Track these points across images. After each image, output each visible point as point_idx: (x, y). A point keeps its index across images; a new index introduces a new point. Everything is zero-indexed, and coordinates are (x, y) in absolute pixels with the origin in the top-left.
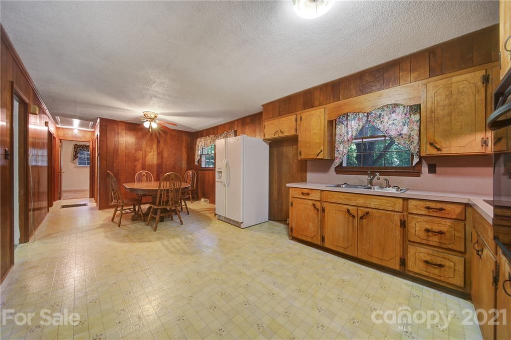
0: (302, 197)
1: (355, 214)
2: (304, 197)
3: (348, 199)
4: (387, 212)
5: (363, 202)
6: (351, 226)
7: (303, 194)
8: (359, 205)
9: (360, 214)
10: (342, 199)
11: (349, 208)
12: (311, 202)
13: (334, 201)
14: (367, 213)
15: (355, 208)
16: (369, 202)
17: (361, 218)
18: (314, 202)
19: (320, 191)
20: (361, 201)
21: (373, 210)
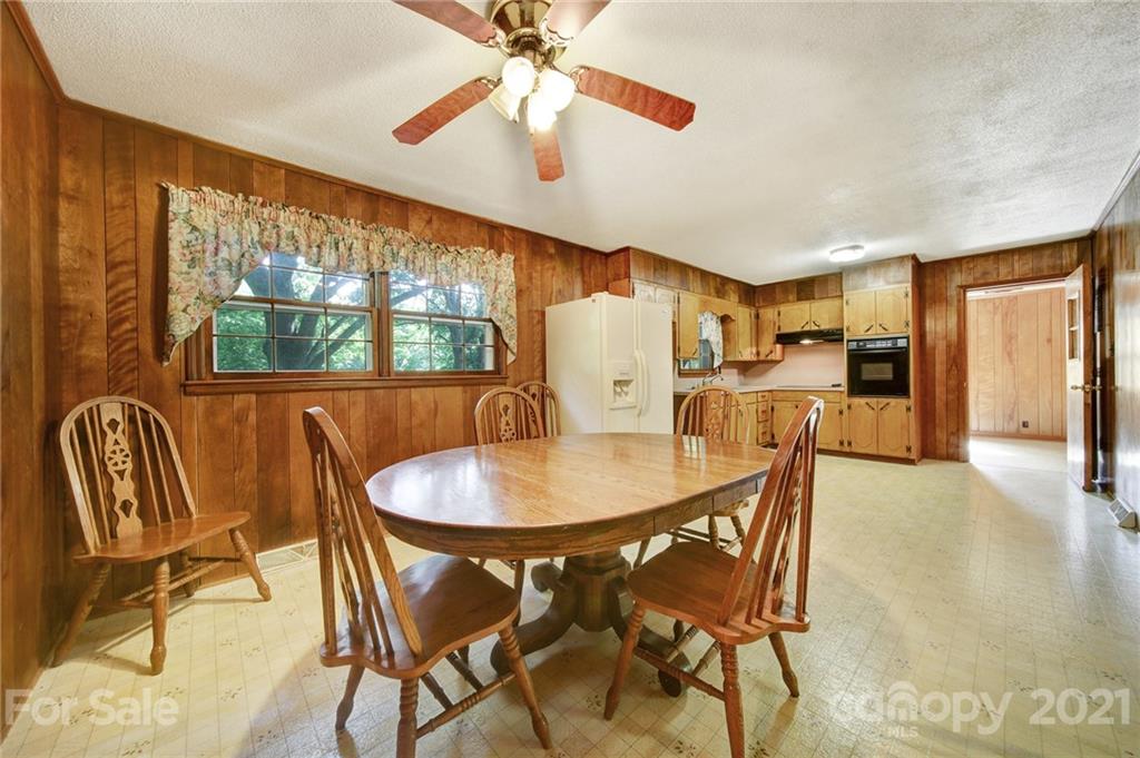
4: (752, 405)
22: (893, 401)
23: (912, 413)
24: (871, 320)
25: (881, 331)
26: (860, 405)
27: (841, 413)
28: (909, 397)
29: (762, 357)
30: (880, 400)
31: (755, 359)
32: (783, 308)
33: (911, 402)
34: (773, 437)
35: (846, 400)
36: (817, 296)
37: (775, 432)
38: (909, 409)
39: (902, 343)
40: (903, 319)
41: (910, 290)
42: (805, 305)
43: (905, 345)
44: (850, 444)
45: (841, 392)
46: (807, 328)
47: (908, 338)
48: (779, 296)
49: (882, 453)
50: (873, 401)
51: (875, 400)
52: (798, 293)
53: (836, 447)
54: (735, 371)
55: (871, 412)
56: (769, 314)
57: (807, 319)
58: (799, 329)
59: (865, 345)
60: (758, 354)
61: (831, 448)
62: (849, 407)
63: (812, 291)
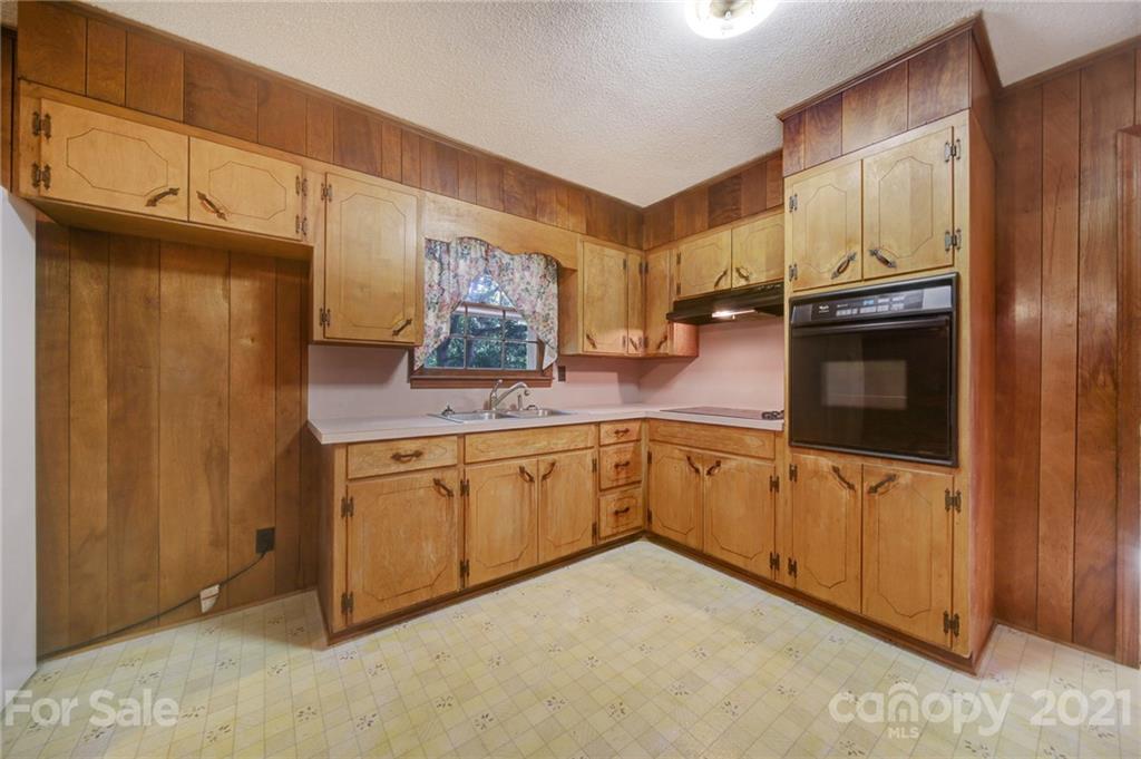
0: (395, 468)
1: (534, 474)
2: (402, 468)
3: (518, 444)
4: (578, 453)
5: (545, 443)
6: (527, 502)
7: (397, 458)
8: (541, 452)
9: (543, 470)
10: (510, 446)
11: (523, 462)
12: (428, 478)
13: (493, 455)
14: (553, 464)
15: (534, 460)
16: (555, 441)
17: (545, 477)
18: (438, 475)
19: (455, 438)
20: (542, 443)
21: (560, 455)
22: (906, 472)
23: (965, 515)
24: (849, 242)
25: (874, 268)
26: (816, 473)
27: (775, 485)
28: (956, 465)
29: (652, 350)
30: (870, 463)
31: (640, 353)
32: (685, 247)
33: (964, 480)
34: (649, 517)
35: (786, 456)
36: (743, 213)
37: (652, 509)
38: (953, 502)
39: (935, 299)
40: (942, 223)
41: (963, 135)
42: (723, 236)
43: (947, 305)
44: (793, 568)
45: (775, 433)
46: (724, 285)
47: (953, 283)
48: (679, 223)
49: (873, 613)
50: (851, 464)
51: (858, 462)
52: (711, 212)
53: (764, 569)
54: (614, 375)
55: (845, 493)
56: (662, 261)
57: (725, 264)
58: (711, 289)
59: (833, 310)
60: (646, 342)
61: (751, 567)
62: (793, 474)
63: (736, 202)
